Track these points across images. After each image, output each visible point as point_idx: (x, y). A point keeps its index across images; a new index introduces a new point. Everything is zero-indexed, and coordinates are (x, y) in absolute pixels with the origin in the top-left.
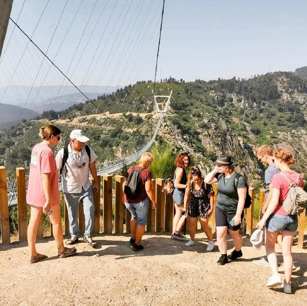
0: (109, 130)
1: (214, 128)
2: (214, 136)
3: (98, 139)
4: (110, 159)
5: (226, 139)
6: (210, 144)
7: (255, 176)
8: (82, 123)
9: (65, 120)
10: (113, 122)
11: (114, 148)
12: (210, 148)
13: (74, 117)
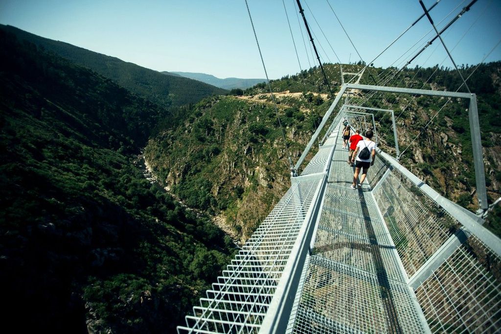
0: (286, 110)
1: (413, 118)
2: (411, 128)
3: (273, 117)
4: (281, 139)
5: (427, 134)
6: (406, 137)
7: (458, 185)
8: (262, 100)
9: (248, 97)
10: (292, 101)
11: (287, 128)
12: (405, 143)
13: (256, 94)
